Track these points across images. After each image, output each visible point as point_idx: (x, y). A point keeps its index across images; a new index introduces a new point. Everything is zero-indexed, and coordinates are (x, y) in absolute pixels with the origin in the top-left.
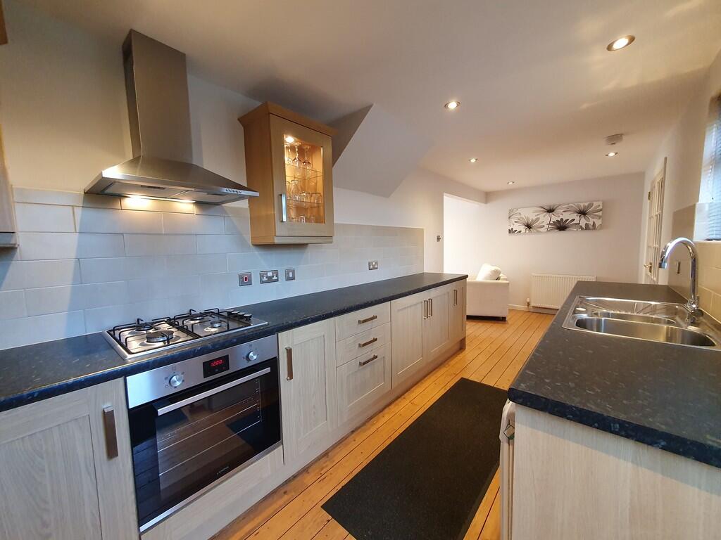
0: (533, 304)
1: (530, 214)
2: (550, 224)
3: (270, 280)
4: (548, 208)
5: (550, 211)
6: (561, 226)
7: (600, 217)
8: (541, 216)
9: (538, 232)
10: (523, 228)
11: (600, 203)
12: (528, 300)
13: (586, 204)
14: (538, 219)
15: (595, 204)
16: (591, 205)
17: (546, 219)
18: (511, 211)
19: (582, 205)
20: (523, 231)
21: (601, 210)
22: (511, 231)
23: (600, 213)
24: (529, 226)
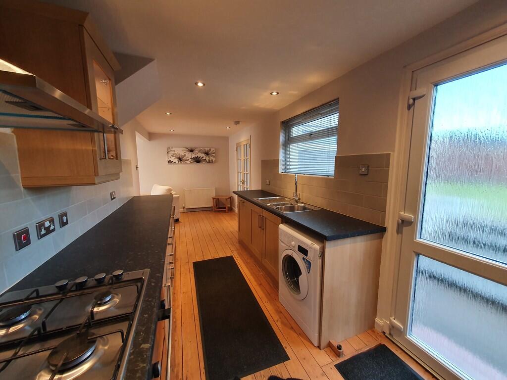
0: (187, 207)
1: (180, 152)
2: (191, 159)
3: (49, 231)
4: (190, 149)
5: (191, 151)
6: (197, 160)
7: (214, 157)
8: (187, 153)
9: (186, 163)
10: (176, 160)
11: (214, 149)
12: (184, 205)
13: (208, 149)
14: (185, 155)
15: (212, 150)
16: (210, 150)
17: (189, 156)
18: (168, 148)
19: (206, 149)
20: (177, 162)
21: (214, 153)
22: (169, 162)
23: (214, 155)
24: (180, 159)
